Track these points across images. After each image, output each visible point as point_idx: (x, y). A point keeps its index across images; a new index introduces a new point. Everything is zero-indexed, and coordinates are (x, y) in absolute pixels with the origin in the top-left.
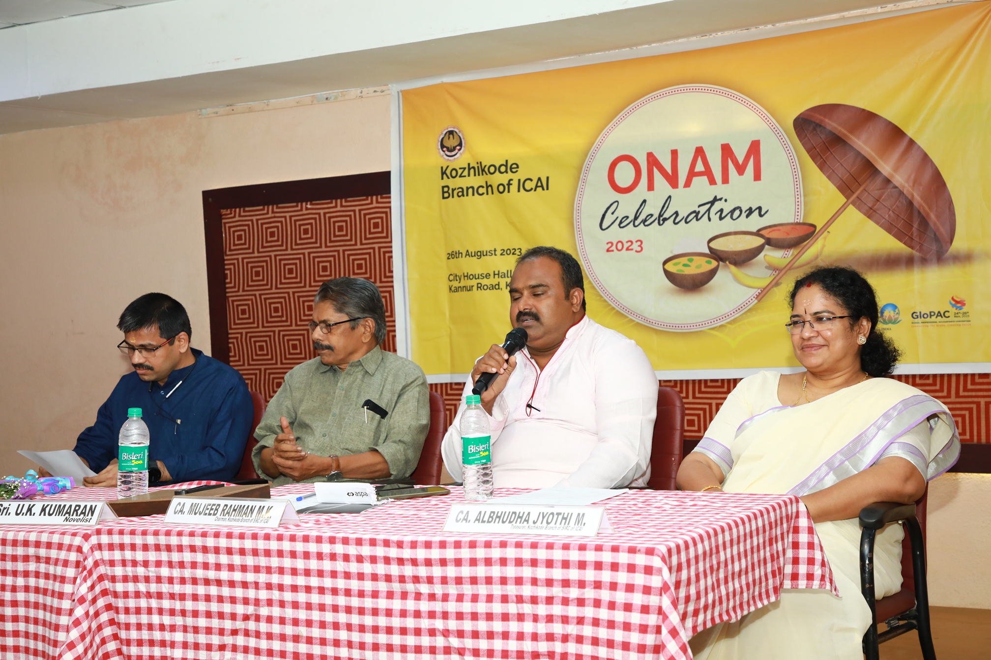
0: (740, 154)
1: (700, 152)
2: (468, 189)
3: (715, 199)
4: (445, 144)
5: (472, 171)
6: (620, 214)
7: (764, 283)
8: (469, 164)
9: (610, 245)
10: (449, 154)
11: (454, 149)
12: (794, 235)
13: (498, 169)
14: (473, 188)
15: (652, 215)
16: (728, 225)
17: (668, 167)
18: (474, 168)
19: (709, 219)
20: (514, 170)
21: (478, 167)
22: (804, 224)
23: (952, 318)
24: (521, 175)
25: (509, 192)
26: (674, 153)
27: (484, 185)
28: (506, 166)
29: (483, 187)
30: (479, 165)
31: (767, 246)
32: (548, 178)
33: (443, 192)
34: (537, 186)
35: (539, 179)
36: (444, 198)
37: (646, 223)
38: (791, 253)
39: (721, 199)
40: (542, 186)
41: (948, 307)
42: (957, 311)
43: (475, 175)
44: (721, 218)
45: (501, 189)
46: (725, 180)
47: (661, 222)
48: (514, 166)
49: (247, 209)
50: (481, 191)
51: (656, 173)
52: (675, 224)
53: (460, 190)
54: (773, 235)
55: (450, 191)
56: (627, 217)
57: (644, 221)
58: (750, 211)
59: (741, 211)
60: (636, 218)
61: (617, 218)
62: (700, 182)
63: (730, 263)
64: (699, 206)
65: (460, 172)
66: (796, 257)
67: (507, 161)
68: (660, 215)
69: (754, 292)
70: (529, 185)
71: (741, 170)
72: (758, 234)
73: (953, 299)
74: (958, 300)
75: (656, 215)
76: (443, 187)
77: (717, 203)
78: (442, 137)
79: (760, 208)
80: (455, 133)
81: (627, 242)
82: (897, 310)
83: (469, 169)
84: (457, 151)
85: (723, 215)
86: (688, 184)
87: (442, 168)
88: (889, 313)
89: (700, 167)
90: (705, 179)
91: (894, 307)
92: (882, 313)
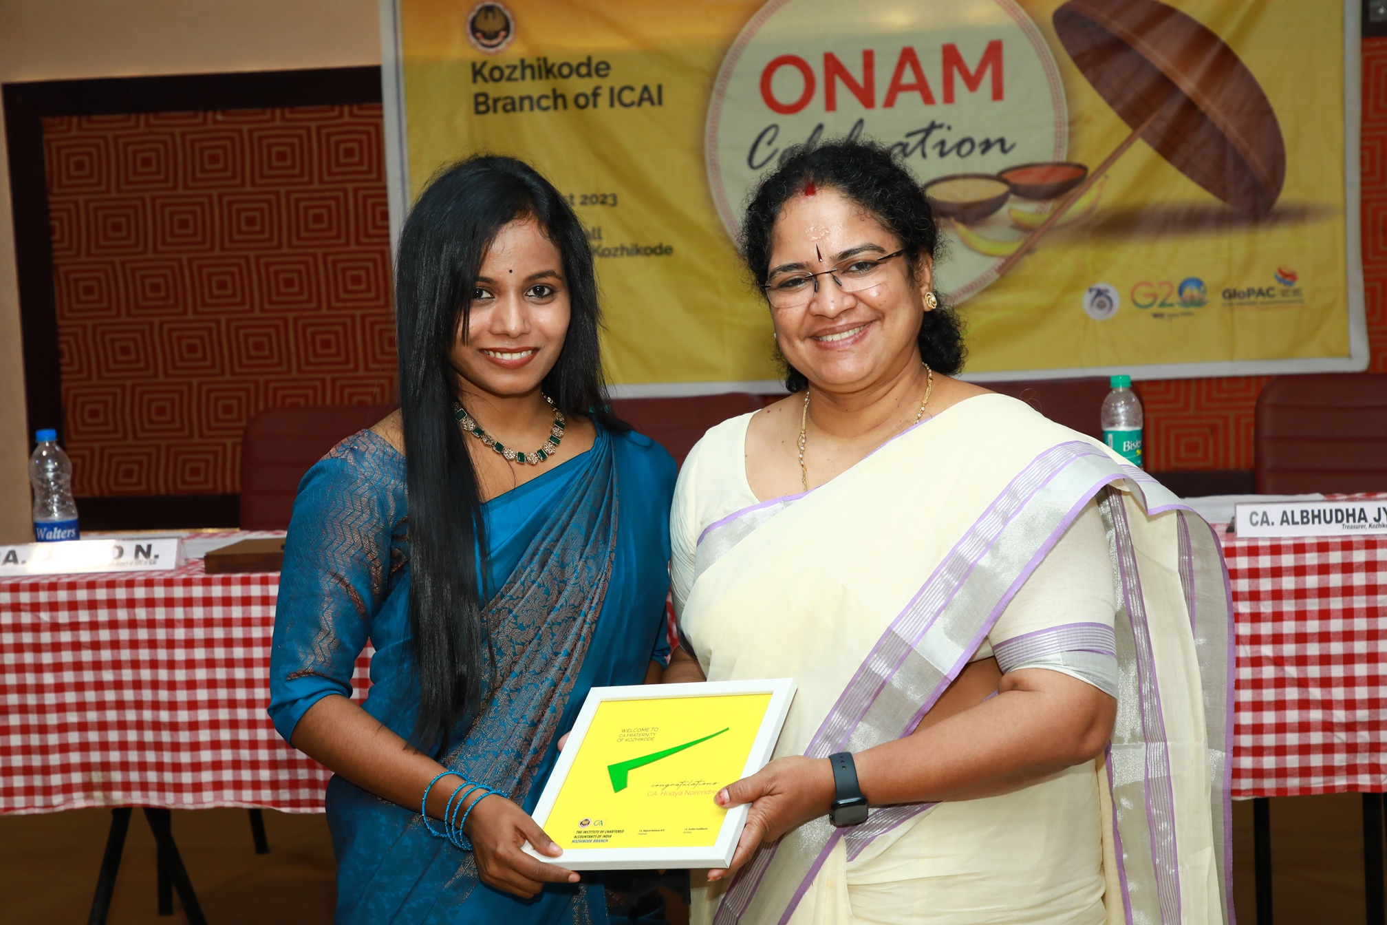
0: (972, 58)
1: (908, 56)
2: (522, 99)
3: (933, 126)
4: (479, 26)
5: (528, 72)
6: (781, 144)
7: (1010, 249)
8: (522, 61)
10: (487, 42)
11: (495, 35)
12: (1055, 180)
13: (575, 70)
14: (530, 98)
16: (952, 164)
17: (858, 75)
18: (531, 67)
19: (924, 155)
20: (602, 73)
21: (539, 67)
22: (1068, 164)
23: (1278, 298)
24: (615, 80)
25: (595, 105)
26: (868, 58)
27: (550, 93)
28: (588, 64)
29: (547, 97)
30: (542, 62)
31: (1012, 197)
32: (660, 88)
33: (477, 104)
34: (641, 100)
35: (646, 89)
36: (478, 112)
38: (1050, 206)
39: (941, 126)
40: (650, 99)
41: (1273, 282)
42: (1285, 288)
43: (533, 77)
44: (942, 154)
45: (582, 101)
46: (949, 98)
48: (602, 66)
49: (95, 118)
50: (544, 103)
51: (840, 85)
53: (509, 101)
54: (1024, 180)
55: (490, 102)
58: (987, 145)
59: (973, 144)
61: (777, 150)
62: (909, 101)
63: (957, 220)
64: (909, 135)
65: (507, 72)
66: (1057, 212)
67: (589, 59)
69: (994, 263)
70: (628, 97)
71: (973, 83)
72: (1000, 177)
73: (1280, 271)
74: (1287, 272)
76: (477, 96)
77: (935, 132)
78: (472, 14)
79: (1002, 141)
80: (496, 10)
82: (1202, 288)
83: (524, 68)
84: (499, 39)
85: (947, 148)
86: (890, 102)
87: (474, 65)
88: (1191, 291)
89: (908, 77)
90: (916, 96)
91: (1199, 283)
92: (1181, 291)
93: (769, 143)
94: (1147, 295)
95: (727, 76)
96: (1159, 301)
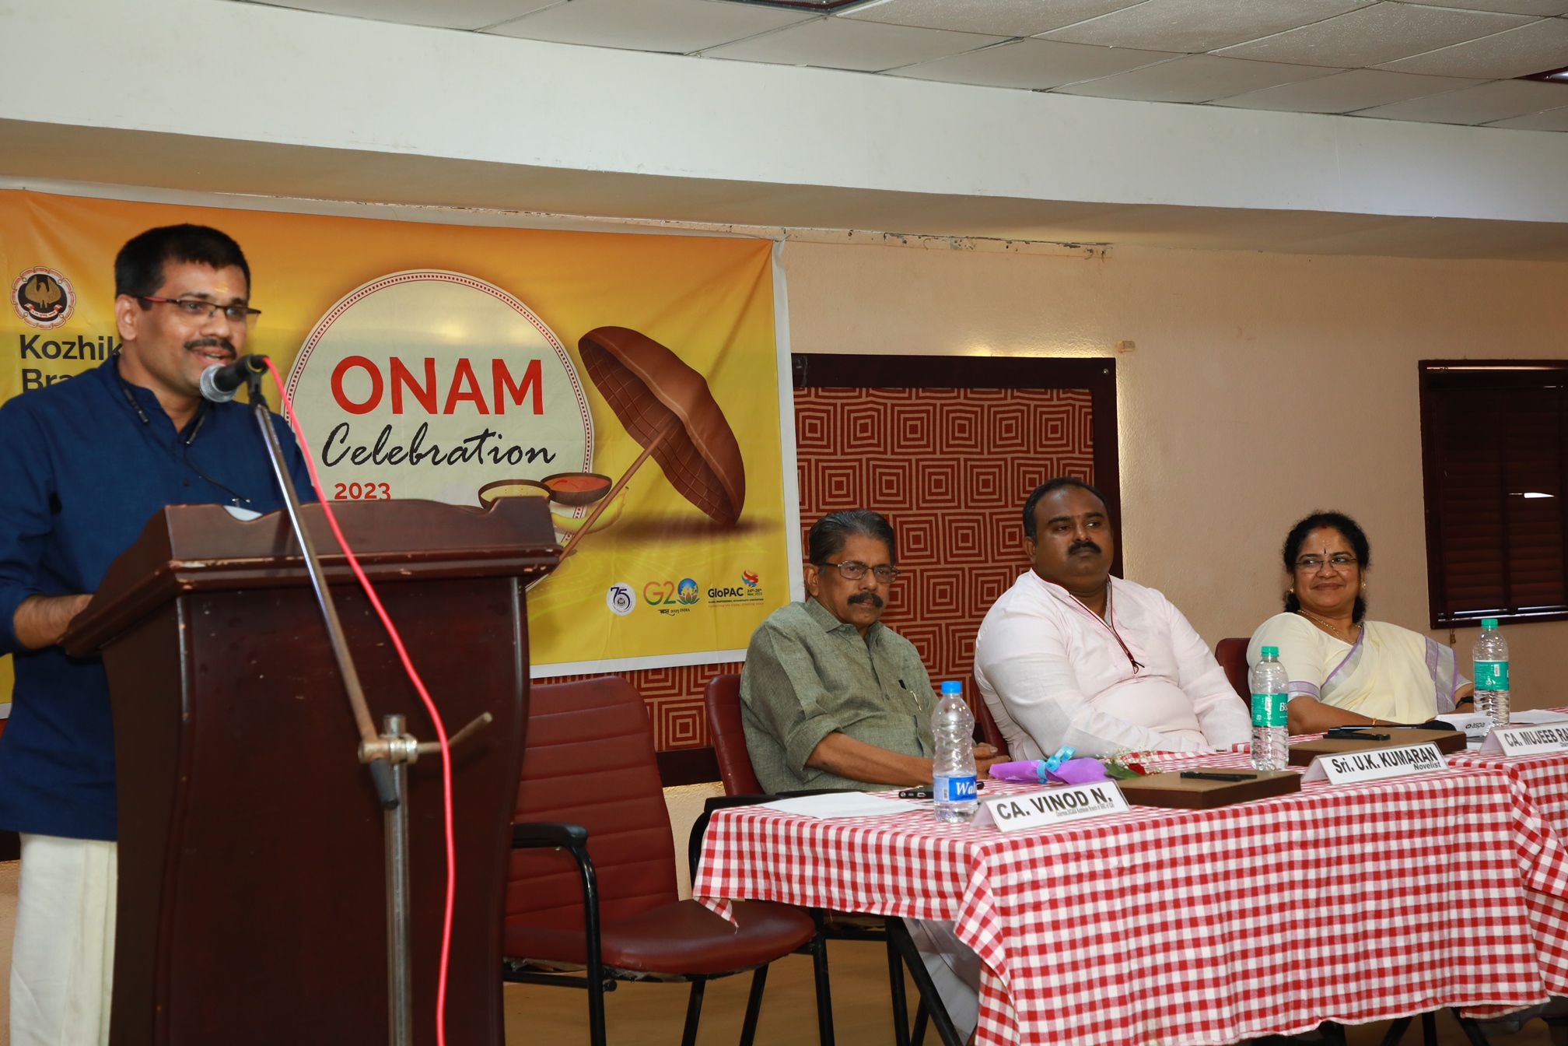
0: (518, 376)
1: (464, 366)
3: (487, 434)
4: (29, 297)
5: (87, 350)
6: (353, 442)
8: (80, 338)
9: (341, 488)
10: (39, 314)
11: (51, 308)
12: (586, 489)
15: (400, 449)
16: (505, 470)
17: (422, 381)
18: (91, 345)
19: (481, 461)
21: (101, 345)
22: (596, 476)
23: (746, 597)
26: (430, 363)
30: (105, 342)
31: (554, 502)
33: (26, 381)
37: (393, 460)
38: (585, 512)
39: (493, 434)
41: (742, 584)
42: (750, 588)
44: (496, 461)
46: (500, 409)
47: (415, 460)
51: (405, 387)
52: (436, 463)
54: (562, 488)
56: (364, 449)
57: (389, 456)
58: (532, 455)
59: (521, 453)
60: (377, 451)
61: (349, 448)
62: (466, 408)
64: (466, 441)
65: (64, 348)
66: (594, 515)
68: (413, 450)
71: (519, 398)
72: (542, 484)
73: (745, 574)
74: (751, 575)
75: (407, 449)
76: (26, 372)
77: (488, 440)
78: (21, 283)
79: (544, 451)
80: (49, 281)
81: (366, 486)
82: (695, 587)
83: (82, 346)
84: (55, 312)
85: (499, 456)
86: (449, 409)
87: (23, 337)
88: (687, 590)
89: (465, 387)
90: (472, 404)
91: (693, 583)
92: (680, 591)
93: (342, 441)
94: (655, 594)
95: (299, 372)
96: (664, 600)
